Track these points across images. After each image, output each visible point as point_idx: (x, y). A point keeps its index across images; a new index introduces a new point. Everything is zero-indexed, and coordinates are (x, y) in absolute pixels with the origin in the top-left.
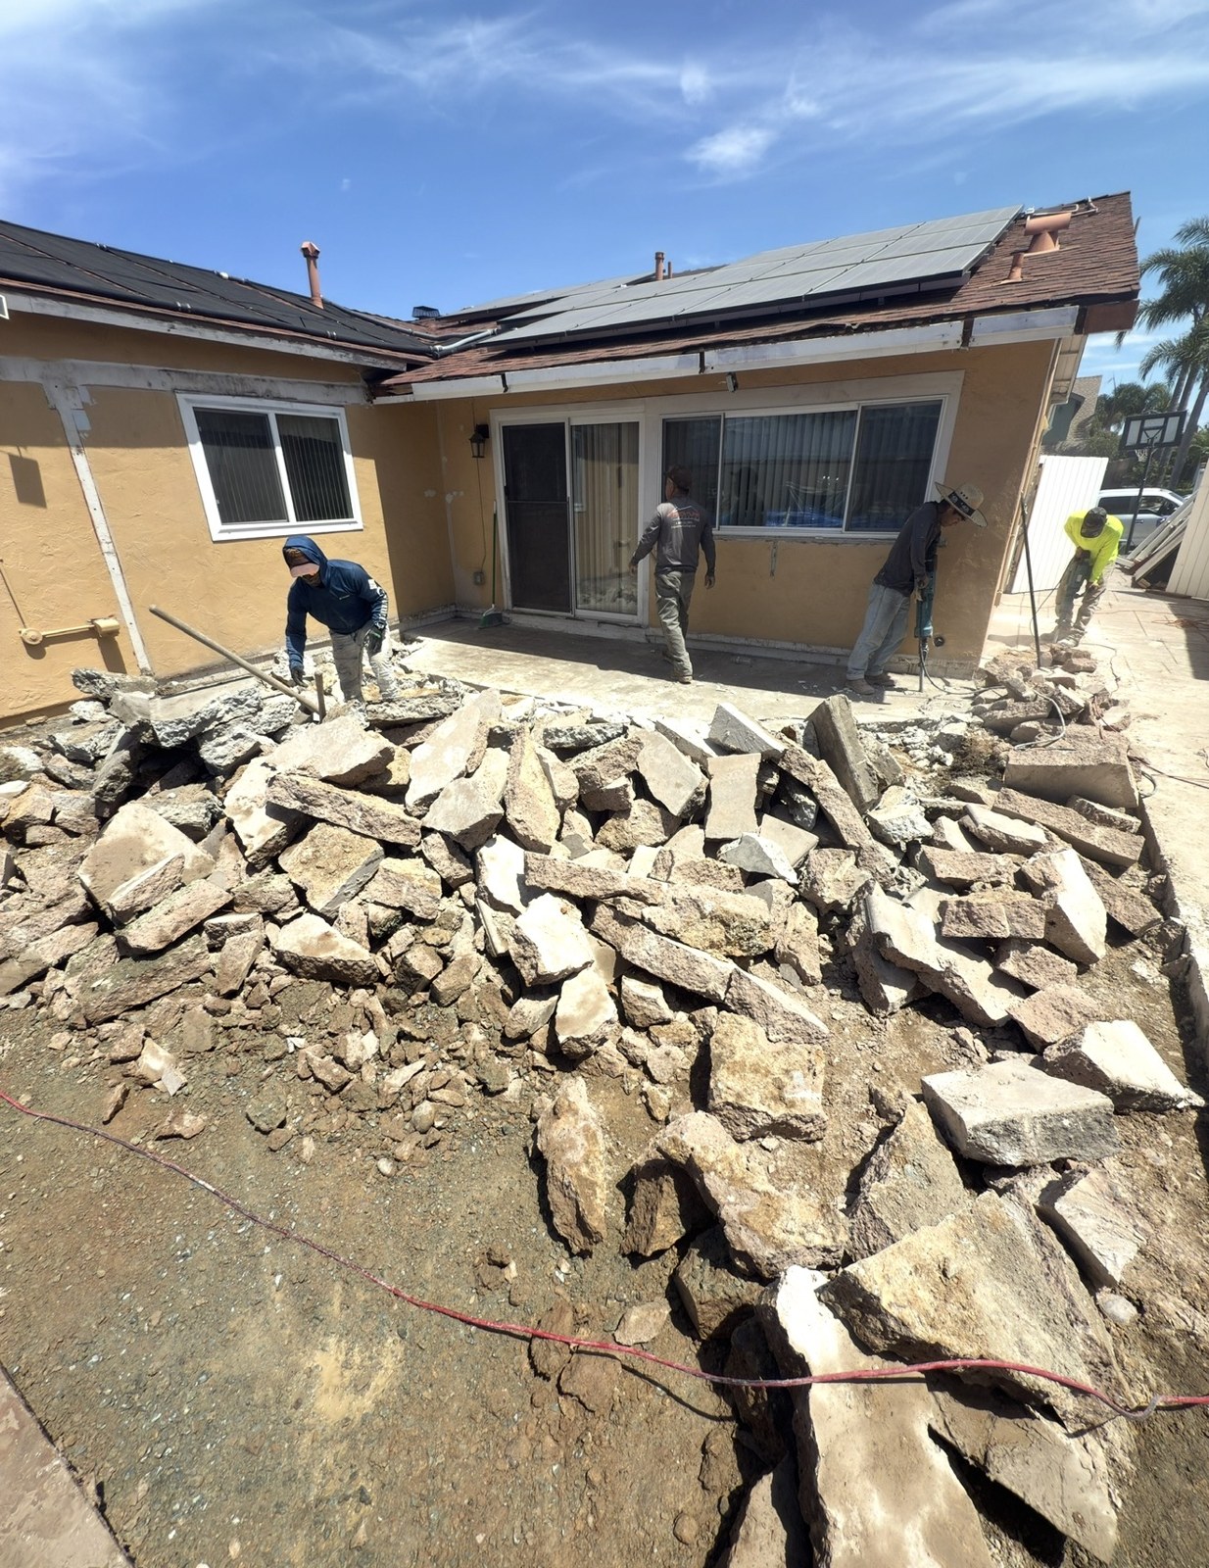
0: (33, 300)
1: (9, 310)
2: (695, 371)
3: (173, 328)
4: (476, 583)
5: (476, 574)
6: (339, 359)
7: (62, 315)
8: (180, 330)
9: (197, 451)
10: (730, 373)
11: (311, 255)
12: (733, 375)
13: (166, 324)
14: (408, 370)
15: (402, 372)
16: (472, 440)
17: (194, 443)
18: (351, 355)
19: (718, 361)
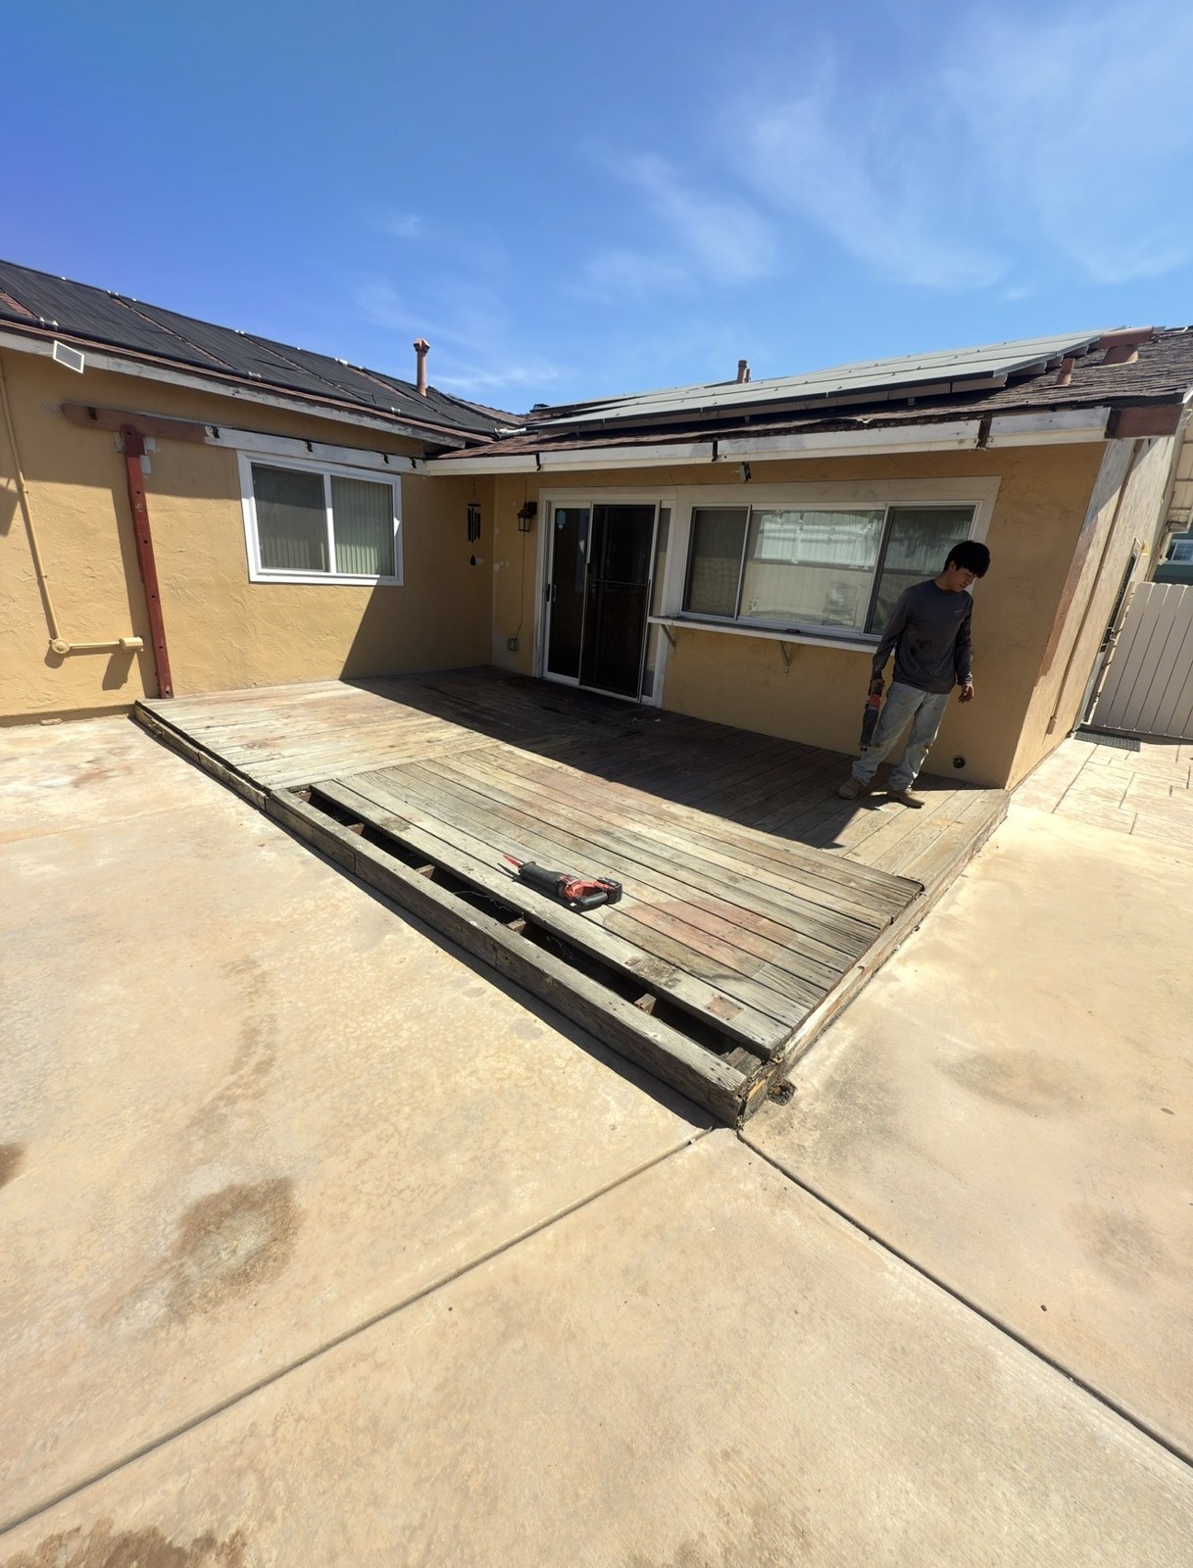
0: (111, 360)
1: (85, 366)
2: (708, 460)
3: (238, 392)
4: (510, 649)
5: (510, 640)
6: (397, 432)
7: (136, 374)
8: (244, 395)
9: (249, 505)
10: (743, 463)
11: (422, 350)
12: (746, 465)
13: (232, 389)
14: (466, 448)
15: (461, 449)
16: (520, 515)
17: (248, 497)
18: (410, 430)
19: (731, 450)
